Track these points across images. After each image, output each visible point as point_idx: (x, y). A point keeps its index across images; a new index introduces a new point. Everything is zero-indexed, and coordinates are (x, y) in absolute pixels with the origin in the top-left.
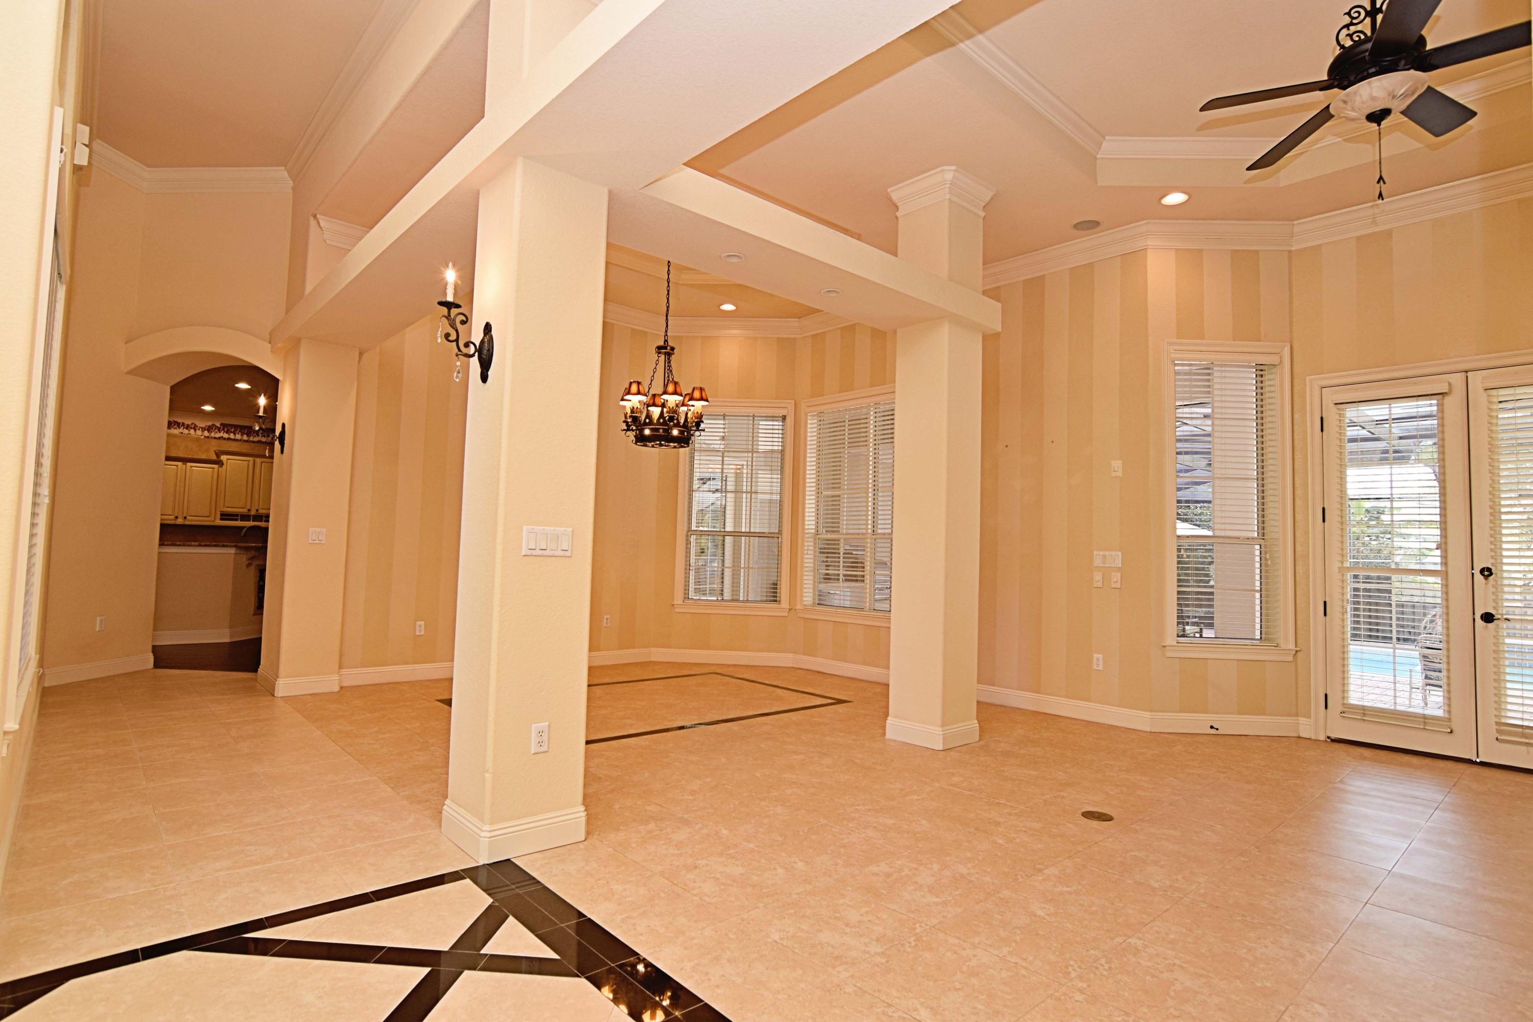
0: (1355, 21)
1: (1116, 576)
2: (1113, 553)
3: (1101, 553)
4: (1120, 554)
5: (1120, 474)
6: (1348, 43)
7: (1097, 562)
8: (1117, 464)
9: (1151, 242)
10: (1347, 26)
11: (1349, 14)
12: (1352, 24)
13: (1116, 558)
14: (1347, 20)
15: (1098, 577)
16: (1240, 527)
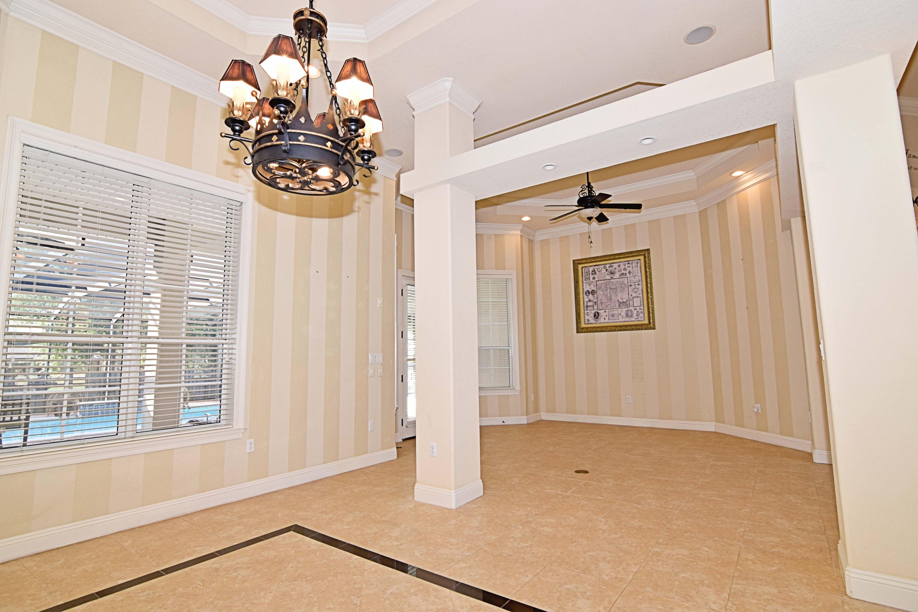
0: (583, 189)
6: (582, 196)
10: (581, 191)
11: (582, 187)
12: (583, 190)
14: (581, 189)
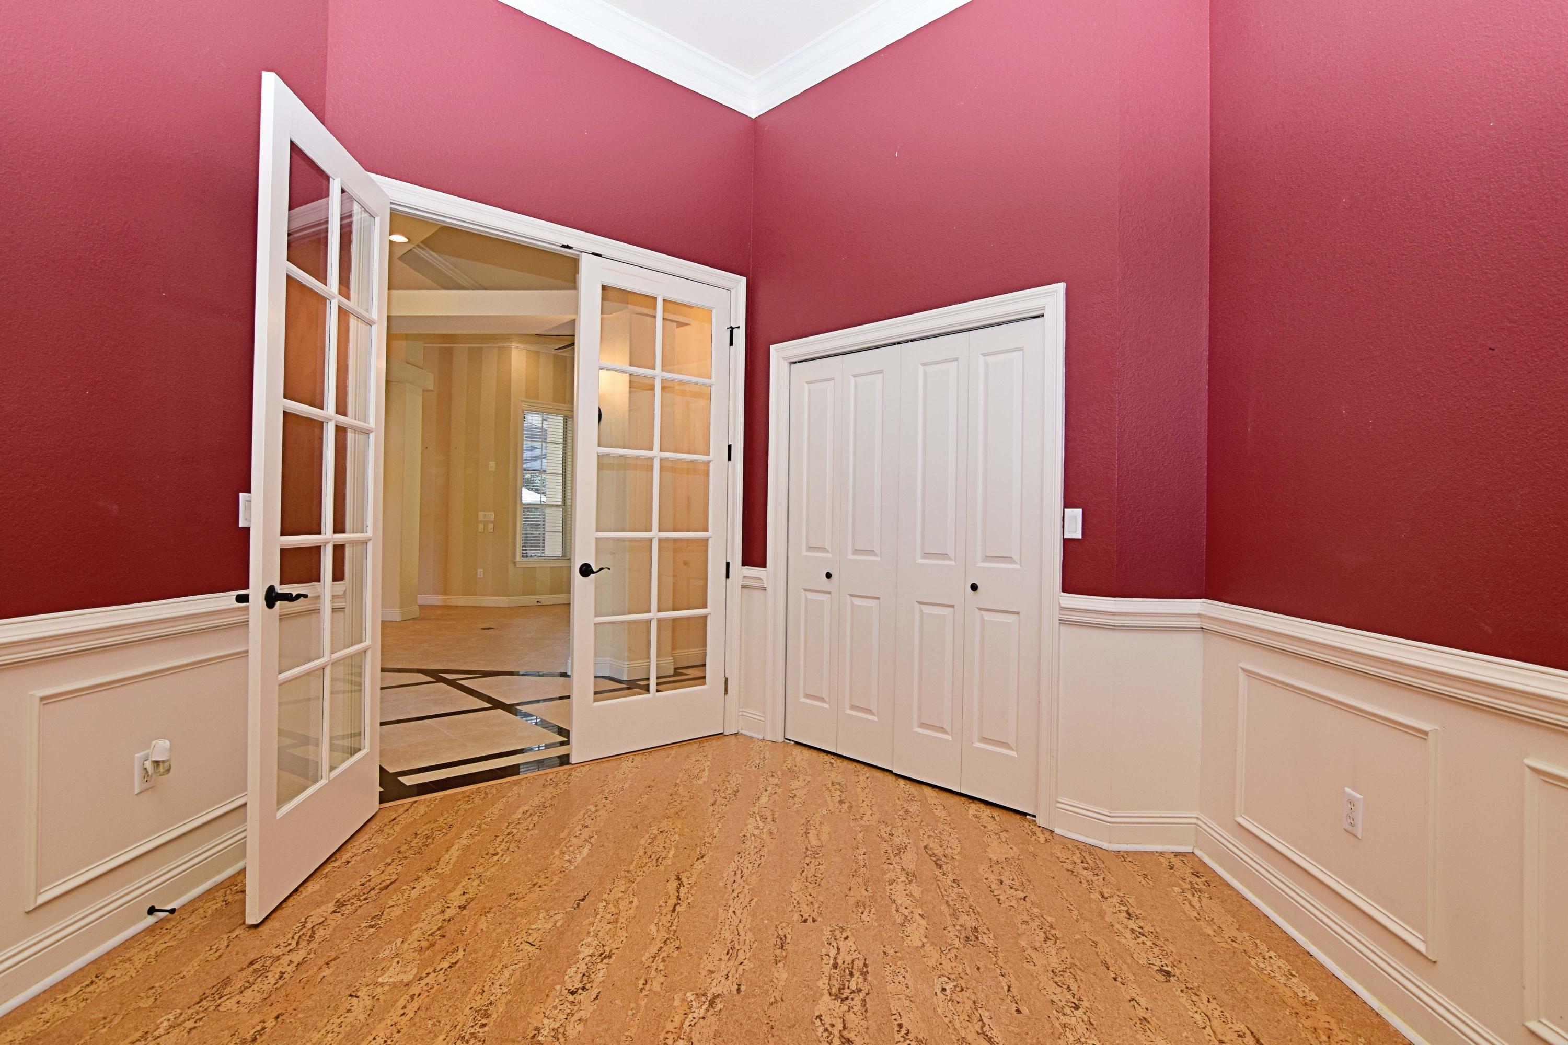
1: (491, 526)
2: (490, 513)
3: (483, 513)
4: (493, 513)
5: (493, 469)
7: (481, 518)
8: (492, 464)
9: (514, 345)
13: (491, 516)
15: (481, 526)
16: (553, 499)
